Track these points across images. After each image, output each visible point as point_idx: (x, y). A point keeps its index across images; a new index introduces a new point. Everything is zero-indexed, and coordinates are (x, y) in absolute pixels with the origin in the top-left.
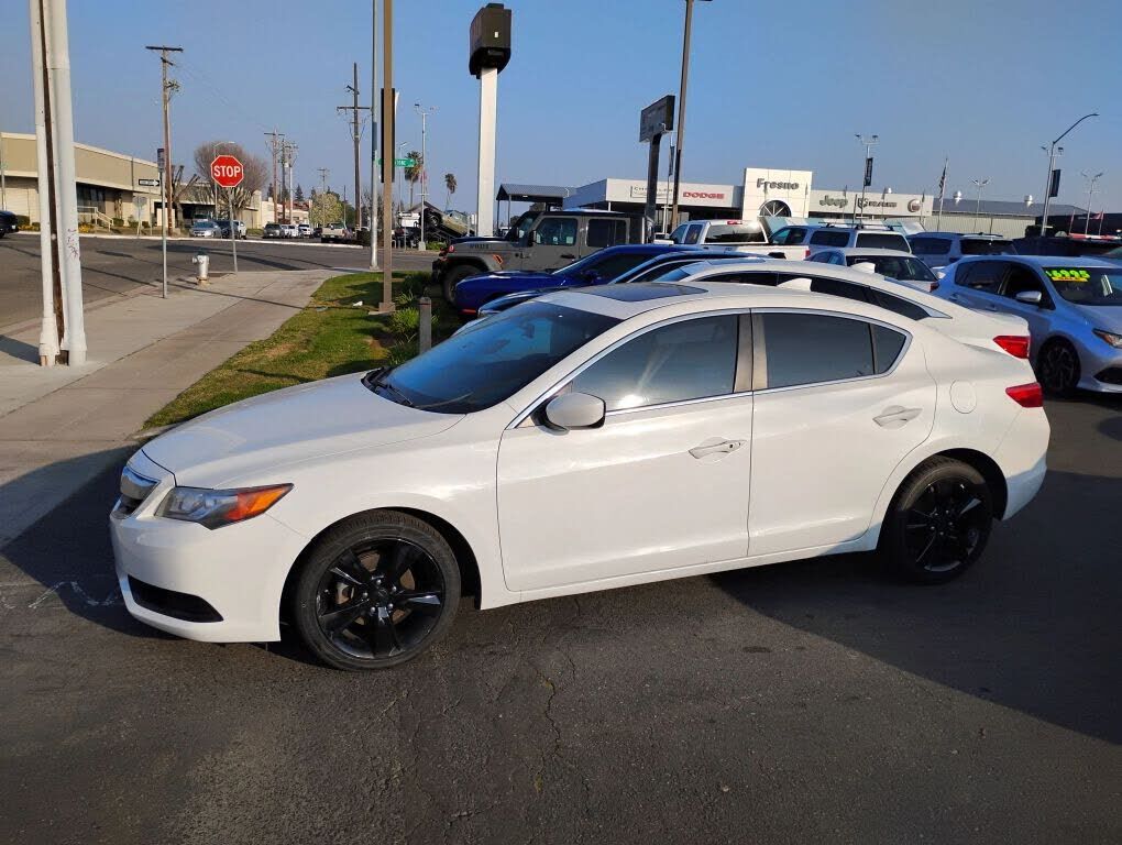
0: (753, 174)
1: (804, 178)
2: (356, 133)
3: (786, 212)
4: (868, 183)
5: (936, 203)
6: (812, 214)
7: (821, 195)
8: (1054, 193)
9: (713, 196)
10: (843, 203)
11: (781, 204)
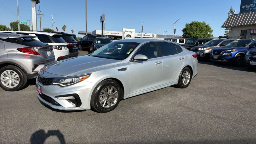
0: (124, 30)
1: (133, 30)
2: (40, 20)
3: (131, 37)
4: (142, 31)
5: (157, 35)
6: (135, 37)
7: (137, 33)
8: (175, 33)
9: (117, 34)
10: (141, 35)
11: (129, 35)
